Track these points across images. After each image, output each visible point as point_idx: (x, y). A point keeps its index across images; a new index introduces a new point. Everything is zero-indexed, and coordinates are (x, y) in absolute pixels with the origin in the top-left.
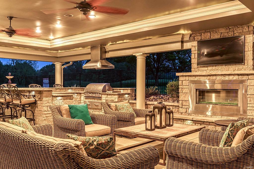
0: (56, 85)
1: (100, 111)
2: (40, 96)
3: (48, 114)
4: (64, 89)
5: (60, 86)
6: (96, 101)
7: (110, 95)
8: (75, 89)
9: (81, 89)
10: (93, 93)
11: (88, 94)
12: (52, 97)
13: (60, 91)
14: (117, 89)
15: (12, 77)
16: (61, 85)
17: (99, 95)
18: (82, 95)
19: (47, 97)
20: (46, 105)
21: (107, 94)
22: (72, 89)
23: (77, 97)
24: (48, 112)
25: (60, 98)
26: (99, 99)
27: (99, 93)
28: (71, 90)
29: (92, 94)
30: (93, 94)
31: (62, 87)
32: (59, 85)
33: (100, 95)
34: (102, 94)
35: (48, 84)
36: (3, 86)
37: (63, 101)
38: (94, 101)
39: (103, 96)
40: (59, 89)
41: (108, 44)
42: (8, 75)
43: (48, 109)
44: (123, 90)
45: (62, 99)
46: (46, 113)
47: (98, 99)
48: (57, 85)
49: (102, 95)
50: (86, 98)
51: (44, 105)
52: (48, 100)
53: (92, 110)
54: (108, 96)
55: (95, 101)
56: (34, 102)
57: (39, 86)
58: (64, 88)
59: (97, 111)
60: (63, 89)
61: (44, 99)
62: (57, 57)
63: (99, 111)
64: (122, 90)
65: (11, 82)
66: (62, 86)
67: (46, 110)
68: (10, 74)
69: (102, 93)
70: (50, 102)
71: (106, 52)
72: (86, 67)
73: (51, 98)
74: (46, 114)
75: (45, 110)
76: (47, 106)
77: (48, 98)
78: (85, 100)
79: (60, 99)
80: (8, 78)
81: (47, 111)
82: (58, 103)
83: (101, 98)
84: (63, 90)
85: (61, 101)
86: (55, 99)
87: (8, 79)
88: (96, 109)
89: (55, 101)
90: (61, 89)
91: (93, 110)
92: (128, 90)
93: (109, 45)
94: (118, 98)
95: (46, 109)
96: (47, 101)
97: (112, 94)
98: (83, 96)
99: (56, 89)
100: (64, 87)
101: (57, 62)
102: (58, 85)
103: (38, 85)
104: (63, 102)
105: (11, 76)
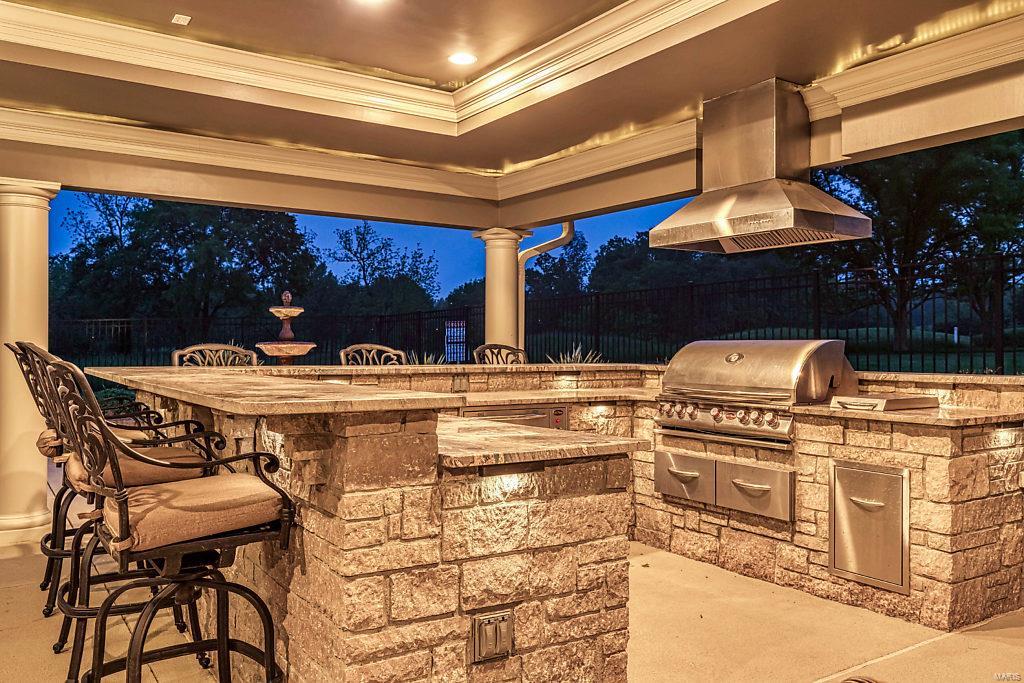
0: (488, 352)
1: (780, 536)
2: (321, 461)
3: (389, 653)
4: (531, 373)
5: (511, 357)
6: (750, 462)
7: (870, 425)
8: (594, 372)
9: (626, 371)
10: (721, 408)
11: (690, 409)
12: (433, 479)
13: (508, 389)
14: (895, 383)
15: (296, 312)
16: (514, 351)
17: (776, 425)
18: (641, 412)
19: (384, 480)
20: (375, 560)
21: (846, 423)
22: (577, 373)
23: (611, 427)
24: (391, 630)
25: (512, 482)
26: (772, 450)
27: (775, 411)
28: (574, 378)
29: (714, 411)
30: (723, 415)
31: (518, 362)
32: (504, 352)
33: (784, 427)
34: (796, 417)
35: (460, 342)
36: (201, 352)
37: (543, 506)
38: (728, 459)
39: (805, 431)
40: (504, 372)
41: (830, 63)
42: (281, 304)
43: (388, 604)
44: (955, 386)
45: (526, 494)
46: (368, 642)
47: (763, 448)
48: (496, 351)
49: (799, 425)
50: (665, 435)
51: (353, 569)
52: (391, 507)
53: (710, 519)
54: (856, 437)
55: (742, 461)
56: (271, 513)
57: (399, 357)
58: (534, 367)
59: (753, 529)
60: (524, 373)
61: (354, 499)
62: (496, 204)
63: (770, 533)
64: (947, 393)
65: (291, 334)
66: (521, 356)
67: (367, 621)
68: (287, 296)
69: (799, 410)
70: (412, 528)
71: (808, 129)
72: (674, 237)
73: (420, 490)
74: (374, 657)
75: (358, 617)
76: (386, 573)
77: (388, 491)
78: (660, 447)
79: (516, 496)
80: (281, 316)
81: (379, 629)
82: (489, 532)
83: (787, 442)
84: (530, 380)
85: (523, 512)
86: (467, 499)
87: (279, 322)
88: (744, 516)
89: (469, 514)
90: (518, 373)
91: (724, 523)
92: (998, 389)
93: (839, 68)
94: (954, 456)
95: (374, 608)
96: (381, 524)
97: (892, 423)
98: (649, 423)
99: (489, 374)
100: (530, 360)
101: (495, 230)
102: (499, 352)
103: (391, 352)
104: (536, 520)
105: (292, 305)
